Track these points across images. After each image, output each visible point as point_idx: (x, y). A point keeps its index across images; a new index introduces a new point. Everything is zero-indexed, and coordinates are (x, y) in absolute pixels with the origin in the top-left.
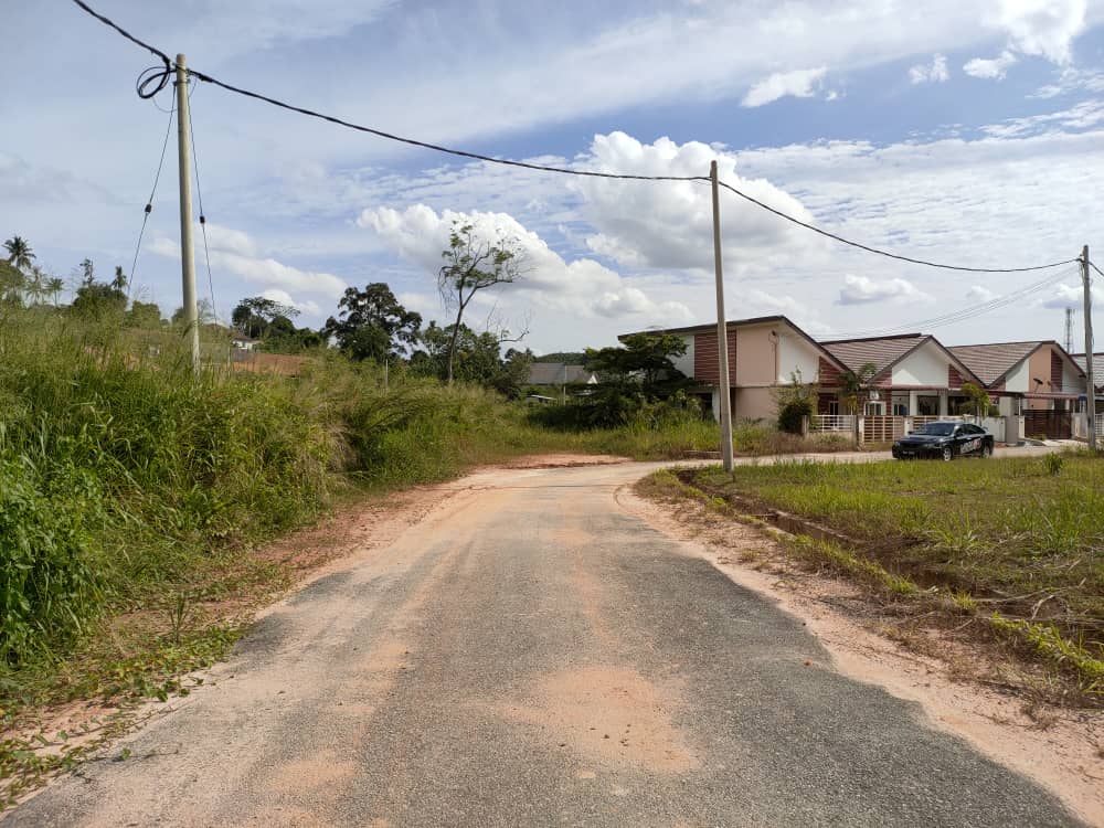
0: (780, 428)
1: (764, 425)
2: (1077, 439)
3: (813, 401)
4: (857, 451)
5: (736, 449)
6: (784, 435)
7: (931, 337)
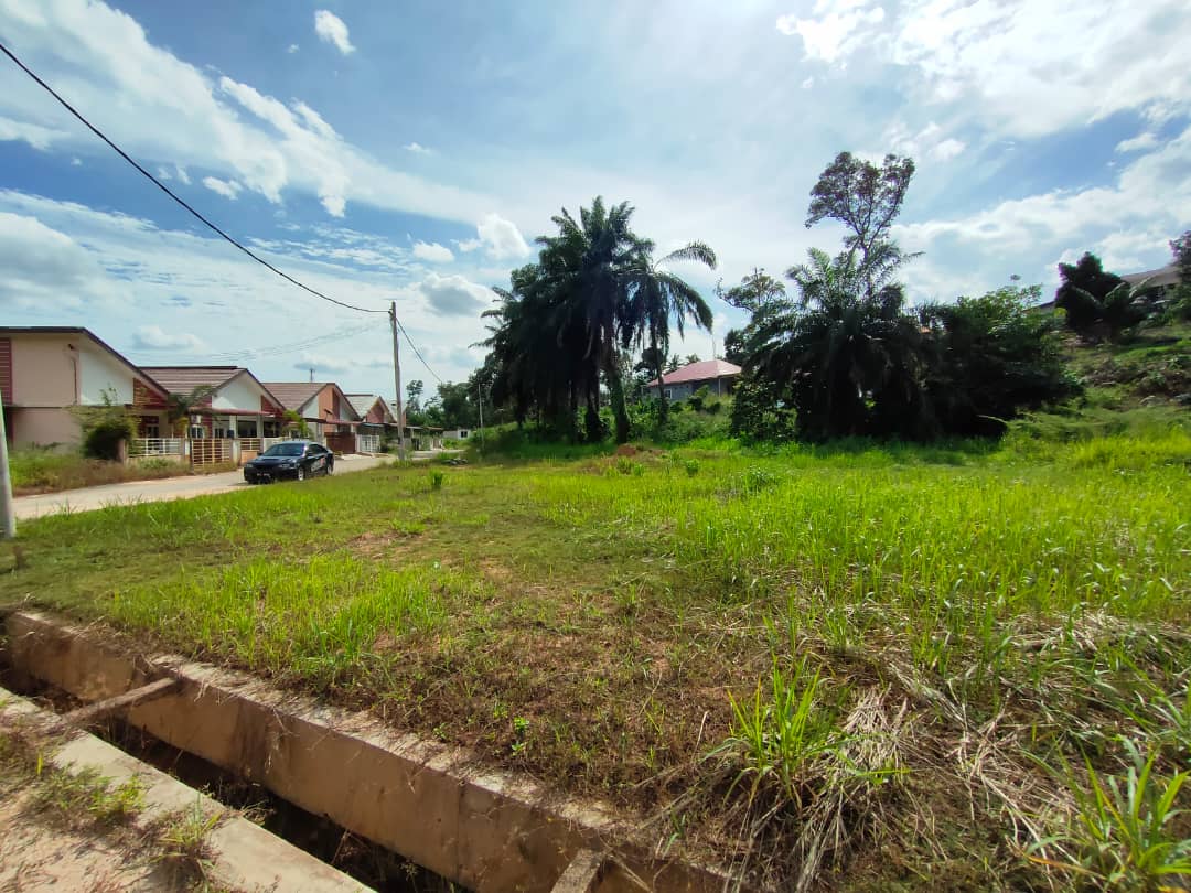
0: (88, 454)
1: (61, 451)
2: (360, 454)
3: (133, 424)
4: (192, 474)
5: (15, 486)
6: (95, 462)
7: (246, 370)
